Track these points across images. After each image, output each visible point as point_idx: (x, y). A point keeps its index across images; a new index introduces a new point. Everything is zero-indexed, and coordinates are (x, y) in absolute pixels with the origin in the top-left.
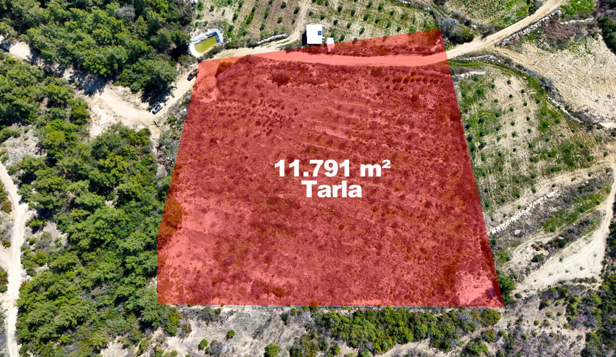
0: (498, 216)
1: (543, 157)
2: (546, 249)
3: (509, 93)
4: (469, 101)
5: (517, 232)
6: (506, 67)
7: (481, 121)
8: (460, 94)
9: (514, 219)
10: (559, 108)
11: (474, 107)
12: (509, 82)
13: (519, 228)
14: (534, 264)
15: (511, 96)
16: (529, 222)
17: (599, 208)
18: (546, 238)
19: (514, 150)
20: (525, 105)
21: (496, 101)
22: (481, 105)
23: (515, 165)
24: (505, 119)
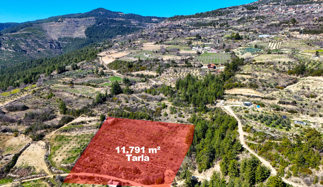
0: (91, 133)
1: (68, 140)
2: (86, 123)
3: (60, 157)
4: (74, 158)
5: (90, 128)
6: (53, 164)
7: (76, 151)
8: (75, 160)
9: (88, 131)
10: (50, 150)
11: (74, 155)
12: (57, 160)
13: (88, 128)
14: (92, 121)
15: (61, 155)
16: (85, 129)
17: (66, 126)
18: (84, 125)
19: (73, 143)
20: (59, 152)
21: (66, 155)
22: (72, 155)
23: (77, 140)
24: (68, 150)
